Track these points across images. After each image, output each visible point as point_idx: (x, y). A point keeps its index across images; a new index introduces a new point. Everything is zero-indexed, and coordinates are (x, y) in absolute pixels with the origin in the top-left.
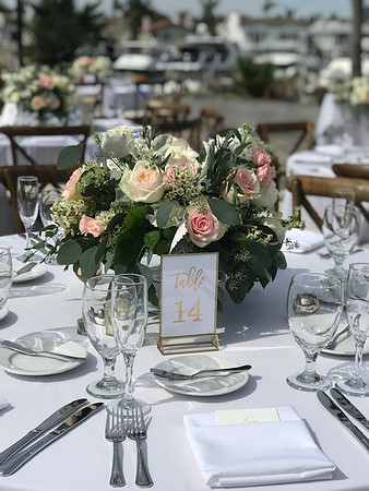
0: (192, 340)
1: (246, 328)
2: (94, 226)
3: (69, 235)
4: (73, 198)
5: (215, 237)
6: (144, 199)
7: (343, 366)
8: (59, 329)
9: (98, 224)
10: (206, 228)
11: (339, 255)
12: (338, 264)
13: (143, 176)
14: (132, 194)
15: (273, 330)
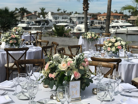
0: (75, 99)
1: (85, 96)
2: (53, 76)
3: (46, 78)
4: (47, 70)
5: (79, 77)
6: (64, 70)
7: (107, 103)
8: (46, 98)
9: (54, 75)
10: (77, 75)
11: (100, 79)
12: (100, 81)
13: (63, 65)
14: (61, 69)
15: (90, 96)
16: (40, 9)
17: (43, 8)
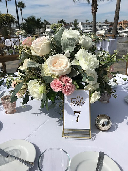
16: (74, 20)
17: (76, 20)
